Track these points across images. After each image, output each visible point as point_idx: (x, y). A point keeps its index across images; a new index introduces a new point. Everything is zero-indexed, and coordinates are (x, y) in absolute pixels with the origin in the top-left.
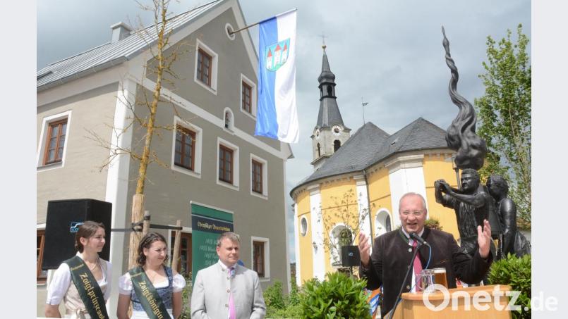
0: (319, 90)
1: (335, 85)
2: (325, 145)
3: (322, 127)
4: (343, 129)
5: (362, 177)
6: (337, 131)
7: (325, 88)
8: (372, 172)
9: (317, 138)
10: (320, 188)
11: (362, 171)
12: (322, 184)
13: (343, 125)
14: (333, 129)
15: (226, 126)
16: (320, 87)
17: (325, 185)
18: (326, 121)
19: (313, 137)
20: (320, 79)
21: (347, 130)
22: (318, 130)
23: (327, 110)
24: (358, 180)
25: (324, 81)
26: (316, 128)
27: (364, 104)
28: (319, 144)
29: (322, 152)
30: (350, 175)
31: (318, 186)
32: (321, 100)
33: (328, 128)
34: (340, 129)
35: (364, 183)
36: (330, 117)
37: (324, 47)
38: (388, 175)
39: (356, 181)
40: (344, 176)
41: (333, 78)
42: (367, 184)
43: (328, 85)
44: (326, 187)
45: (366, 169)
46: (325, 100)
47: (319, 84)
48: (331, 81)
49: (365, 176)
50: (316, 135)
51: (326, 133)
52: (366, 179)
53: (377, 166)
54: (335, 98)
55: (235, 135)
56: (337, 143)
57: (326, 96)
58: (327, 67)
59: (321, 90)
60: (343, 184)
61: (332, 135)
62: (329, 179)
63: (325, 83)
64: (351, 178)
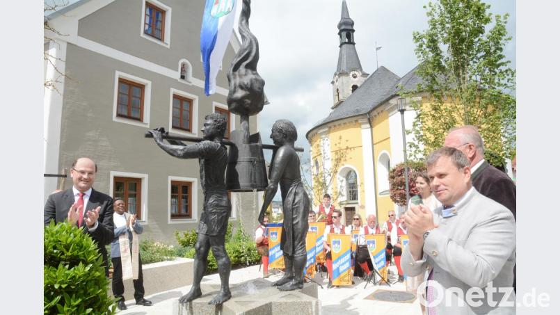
0: (339, 36)
1: (353, 31)
2: (343, 91)
3: (341, 73)
4: (361, 74)
5: (366, 120)
6: (355, 77)
7: (344, 34)
8: (375, 116)
9: (337, 84)
10: (328, 132)
11: (365, 114)
12: (330, 127)
13: (361, 70)
14: (351, 75)
16: (340, 34)
17: (333, 128)
18: (344, 68)
19: (333, 83)
20: (339, 26)
21: (364, 75)
22: (337, 76)
23: (345, 56)
24: (363, 123)
25: (343, 27)
26: (335, 74)
27: (378, 49)
28: (338, 90)
29: (341, 98)
30: (355, 119)
31: (327, 129)
32: (340, 46)
33: (347, 74)
34: (358, 74)
35: (368, 126)
36: (349, 63)
38: (387, 117)
39: (361, 124)
40: (349, 120)
41: (352, 24)
42: (371, 127)
43: (347, 31)
44: (335, 131)
45: (369, 113)
46: (344, 46)
47: (338, 31)
48: (349, 27)
49: (369, 119)
50: (335, 80)
51: (344, 78)
52: (370, 122)
53: (379, 110)
54: (354, 44)
55: (193, 85)
56: (355, 88)
57: (345, 43)
58: (346, 13)
59: (341, 37)
60: (348, 127)
61: (350, 81)
62: (336, 123)
63: (344, 30)
64: (356, 121)
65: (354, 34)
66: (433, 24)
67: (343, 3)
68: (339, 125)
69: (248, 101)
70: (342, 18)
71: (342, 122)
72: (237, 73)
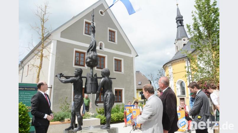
0: (176, 23)
1: (183, 20)
2: (179, 47)
3: (178, 39)
4: (187, 39)
5: (187, 59)
6: (184, 40)
7: (178, 22)
9: (176, 44)
10: (172, 65)
12: (172, 63)
13: (187, 37)
15: (101, 48)
16: (177, 22)
17: (173, 64)
18: (179, 37)
19: (175, 43)
20: (176, 19)
21: (189, 39)
22: (176, 41)
23: (179, 32)
25: (178, 19)
26: (176, 40)
28: (177, 46)
29: (179, 50)
30: (183, 59)
31: (171, 64)
32: (177, 27)
33: (180, 39)
34: (186, 39)
35: (188, 62)
36: (181, 34)
37: (177, 5)
39: (185, 61)
40: (180, 60)
41: (182, 17)
42: (190, 62)
43: (180, 21)
44: (174, 65)
47: (176, 21)
48: (181, 19)
51: (179, 41)
52: (189, 60)
54: (183, 26)
55: (105, 51)
56: (184, 45)
57: (179, 26)
58: (179, 13)
59: (177, 24)
60: (180, 63)
61: (182, 42)
62: (174, 61)
63: (178, 20)
64: (183, 60)
65: (183, 21)
66: (195, 19)
67: (177, 9)
68: (176, 62)
69: (91, 63)
70: (177, 15)
71: (177, 61)
72: (88, 53)
